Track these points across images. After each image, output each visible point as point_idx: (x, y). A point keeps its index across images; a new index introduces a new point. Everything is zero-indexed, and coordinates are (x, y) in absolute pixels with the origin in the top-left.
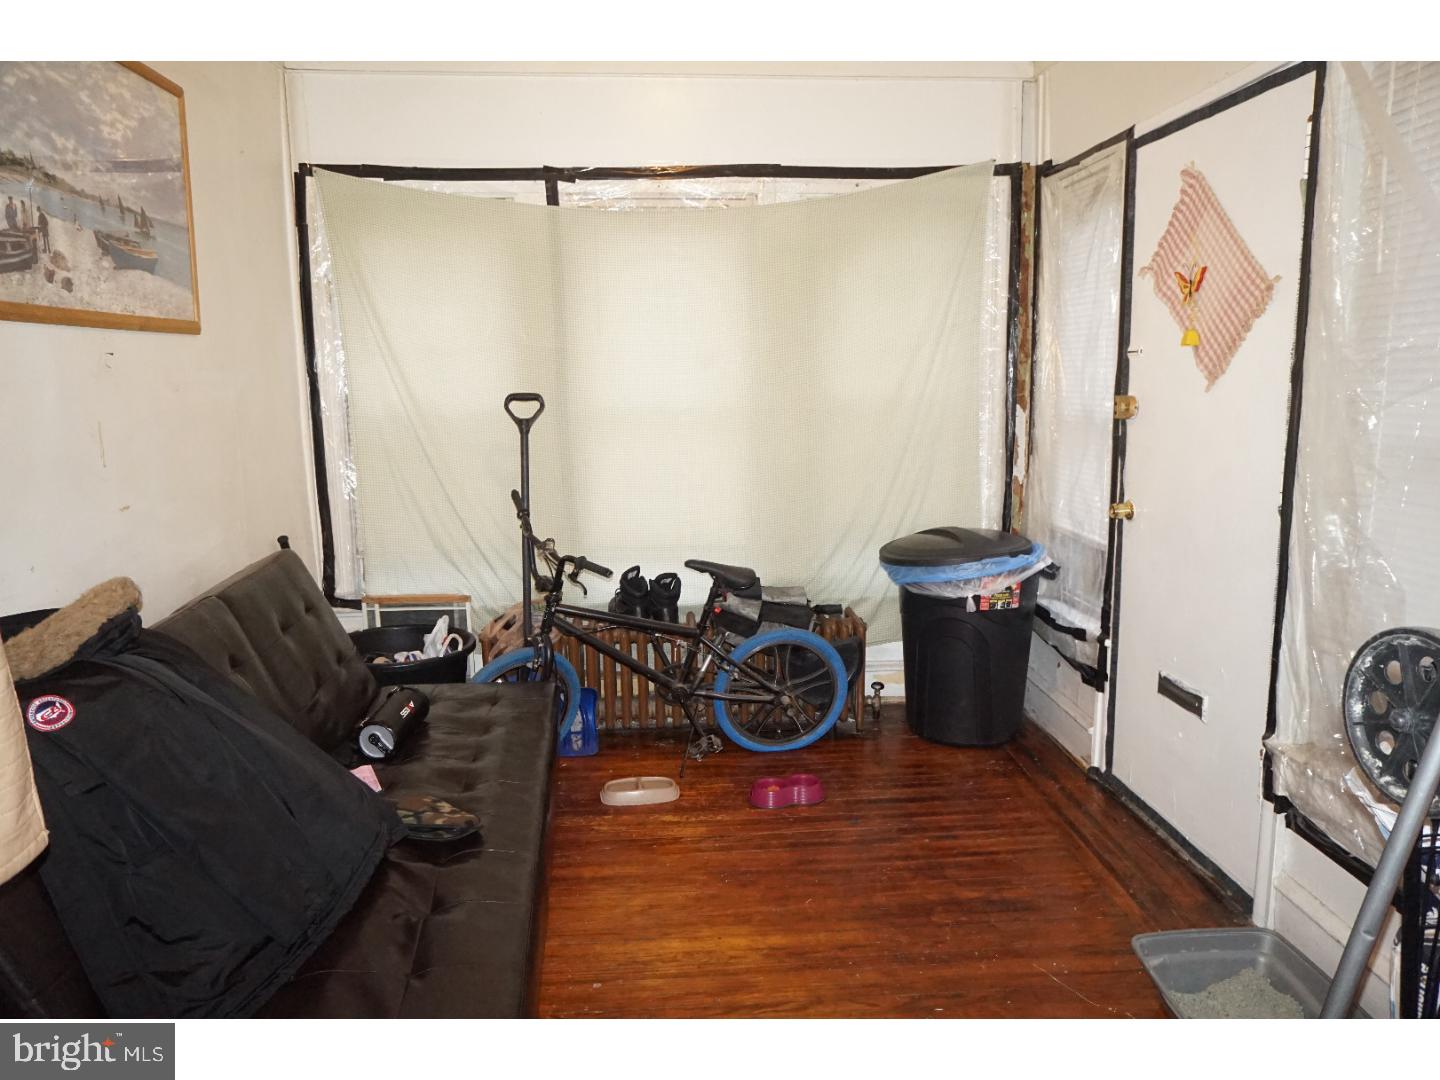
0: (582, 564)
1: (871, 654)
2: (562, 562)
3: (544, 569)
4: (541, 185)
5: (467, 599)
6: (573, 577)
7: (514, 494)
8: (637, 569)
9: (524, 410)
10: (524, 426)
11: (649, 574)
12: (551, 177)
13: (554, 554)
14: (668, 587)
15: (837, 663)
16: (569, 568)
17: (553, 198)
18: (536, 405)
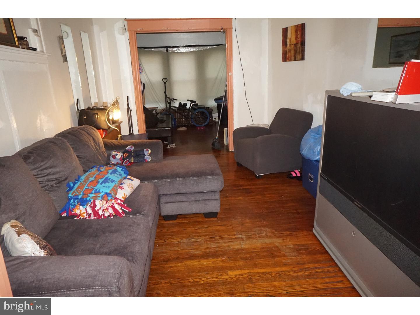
0: (174, 99)
1: (213, 115)
2: (171, 99)
3: (169, 101)
4: (165, 49)
5: (157, 108)
6: (173, 101)
7: (164, 92)
8: (181, 102)
9: (165, 81)
10: (165, 83)
11: (182, 103)
12: (167, 47)
13: (170, 99)
14: (185, 105)
15: (208, 114)
16: (172, 100)
17: (167, 51)
18: (166, 80)
